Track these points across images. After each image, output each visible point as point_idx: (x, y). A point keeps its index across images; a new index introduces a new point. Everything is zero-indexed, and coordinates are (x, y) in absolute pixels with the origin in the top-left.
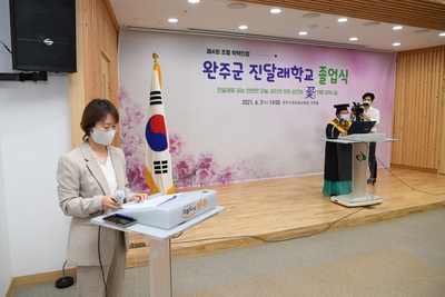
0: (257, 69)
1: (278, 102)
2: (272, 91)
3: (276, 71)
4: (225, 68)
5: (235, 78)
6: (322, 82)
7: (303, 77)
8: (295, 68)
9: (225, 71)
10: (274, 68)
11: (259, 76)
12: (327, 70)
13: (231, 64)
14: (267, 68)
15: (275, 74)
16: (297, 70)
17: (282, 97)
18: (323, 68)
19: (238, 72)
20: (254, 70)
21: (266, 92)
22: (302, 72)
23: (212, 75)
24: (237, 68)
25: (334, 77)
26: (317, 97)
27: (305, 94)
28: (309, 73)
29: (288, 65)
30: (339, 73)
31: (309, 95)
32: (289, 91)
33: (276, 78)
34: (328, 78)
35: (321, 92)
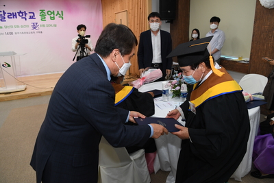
1: (11, 33)
2: (6, 27)
6: (43, 19)
7: (28, 17)
8: (20, 12)
12: (46, 12)
15: (6, 16)
16: (22, 13)
17: (14, 30)
18: (42, 11)
21: (2, 28)
22: (26, 14)
25: (52, 16)
26: (41, 29)
27: (31, 28)
28: (32, 15)
29: (16, 11)
30: (56, 13)
31: (35, 28)
32: (18, 26)
33: (7, 19)
34: (48, 17)
35: (44, 26)
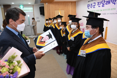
0: (99, 3)
1: (105, 14)
3: (105, 2)
4: (92, 5)
5: (94, 8)
9: (91, 6)
10: (105, 1)
11: (100, 6)
13: (93, 4)
14: (102, 2)
15: (105, 4)
19: (94, 6)
20: (98, 4)
21: (101, 10)
23: (89, 8)
24: (94, 4)
32: (109, 9)
33: (105, 5)
